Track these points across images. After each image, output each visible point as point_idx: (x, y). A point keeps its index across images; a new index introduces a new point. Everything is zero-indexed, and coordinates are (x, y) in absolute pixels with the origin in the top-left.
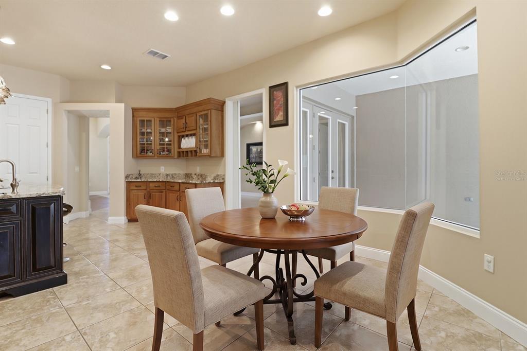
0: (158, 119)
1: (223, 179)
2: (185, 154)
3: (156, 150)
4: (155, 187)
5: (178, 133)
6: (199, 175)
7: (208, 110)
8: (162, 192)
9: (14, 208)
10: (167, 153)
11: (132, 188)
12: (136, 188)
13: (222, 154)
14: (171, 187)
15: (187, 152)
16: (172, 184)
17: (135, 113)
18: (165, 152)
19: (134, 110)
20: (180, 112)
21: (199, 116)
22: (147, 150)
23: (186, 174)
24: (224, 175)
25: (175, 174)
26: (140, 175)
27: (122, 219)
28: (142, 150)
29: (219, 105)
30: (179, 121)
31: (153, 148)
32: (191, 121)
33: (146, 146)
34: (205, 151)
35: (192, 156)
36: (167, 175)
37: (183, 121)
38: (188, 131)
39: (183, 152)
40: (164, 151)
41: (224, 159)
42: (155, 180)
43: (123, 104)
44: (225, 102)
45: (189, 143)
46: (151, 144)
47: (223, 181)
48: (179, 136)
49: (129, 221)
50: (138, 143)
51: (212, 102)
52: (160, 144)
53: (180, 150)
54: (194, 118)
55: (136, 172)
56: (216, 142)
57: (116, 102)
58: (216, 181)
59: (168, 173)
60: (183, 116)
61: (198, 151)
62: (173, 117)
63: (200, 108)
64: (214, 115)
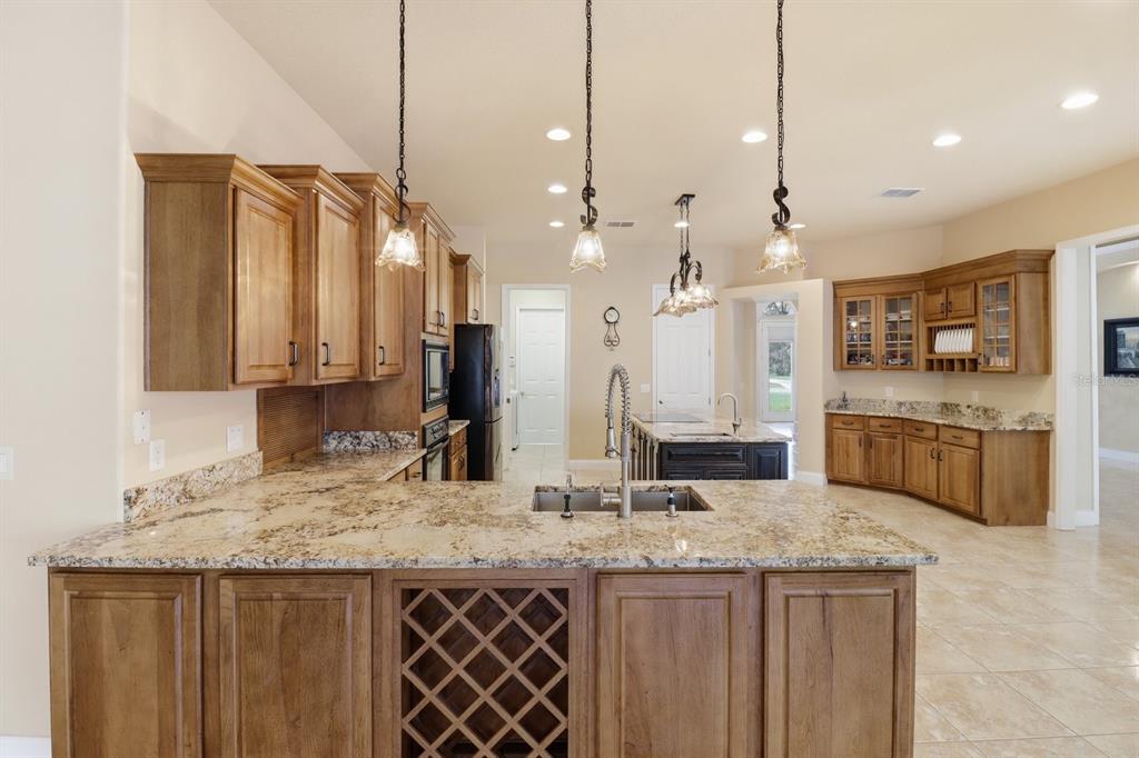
0: (883, 298)
1: (1049, 423)
2: (948, 365)
3: (878, 358)
4: (882, 426)
5: (926, 321)
6: (977, 409)
7: (1010, 275)
8: (895, 438)
9: (740, 454)
10: (902, 361)
11: (835, 426)
12: (843, 426)
13: (1047, 368)
14: (917, 430)
15: (951, 362)
16: (917, 425)
17: (837, 291)
18: (898, 359)
19: (836, 285)
20: (933, 282)
21: (984, 287)
22: (861, 356)
23: (945, 404)
24: (1052, 415)
25: (919, 403)
26: (844, 400)
27: (819, 477)
28: (851, 357)
29: (1035, 260)
30: (930, 298)
31: (873, 353)
32: (962, 299)
33: (859, 348)
34: (1000, 362)
35: (964, 370)
36: (900, 404)
37: (940, 299)
38: (953, 318)
39: (941, 361)
40: (895, 357)
41: (1050, 379)
42: (881, 414)
43: (821, 280)
44: (1054, 252)
45: (955, 343)
46: (869, 345)
47: (1048, 428)
48: (930, 329)
49: (831, 482)
50: (845, 344)
51: (1019, 257)
52: (888, 345)
53: (931, 357)
54: (968, 293)
55: (837, 396)
56: (1029, 342)
57: (806, 278)
58: (1030, 428)
59: (901, 400)
60: (940, 288)
61: (981, 360)
62: (915, 292)
63: (987, 271)
64: (1026, 285)
